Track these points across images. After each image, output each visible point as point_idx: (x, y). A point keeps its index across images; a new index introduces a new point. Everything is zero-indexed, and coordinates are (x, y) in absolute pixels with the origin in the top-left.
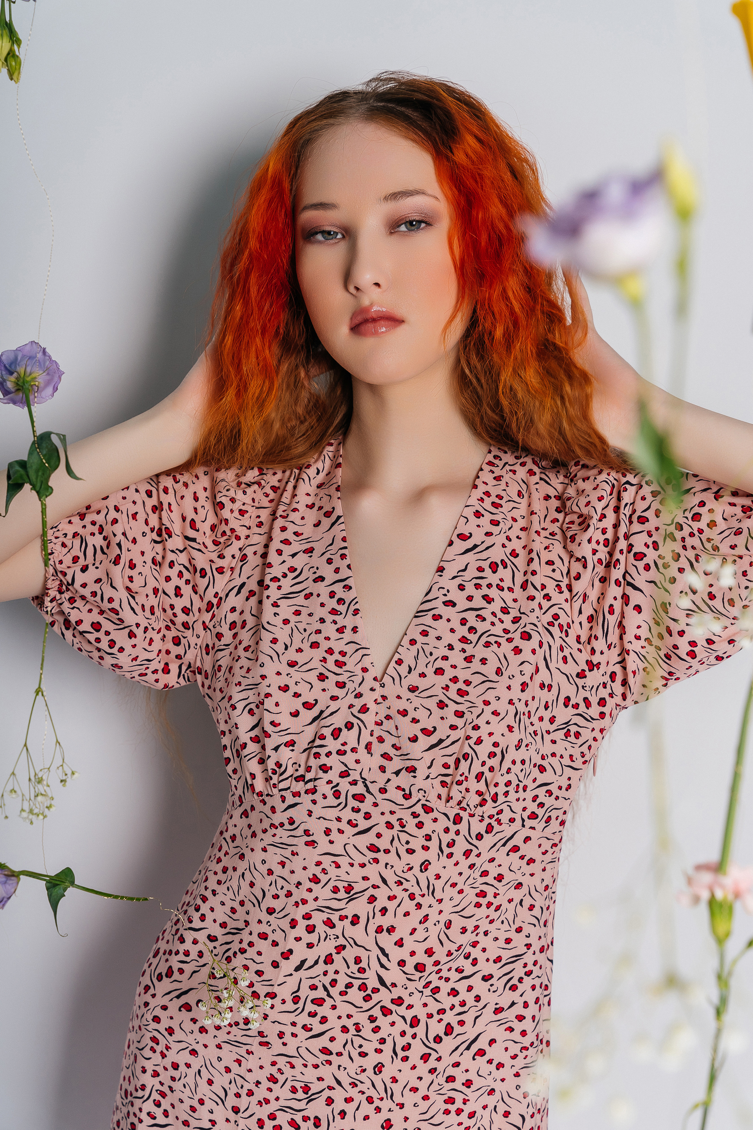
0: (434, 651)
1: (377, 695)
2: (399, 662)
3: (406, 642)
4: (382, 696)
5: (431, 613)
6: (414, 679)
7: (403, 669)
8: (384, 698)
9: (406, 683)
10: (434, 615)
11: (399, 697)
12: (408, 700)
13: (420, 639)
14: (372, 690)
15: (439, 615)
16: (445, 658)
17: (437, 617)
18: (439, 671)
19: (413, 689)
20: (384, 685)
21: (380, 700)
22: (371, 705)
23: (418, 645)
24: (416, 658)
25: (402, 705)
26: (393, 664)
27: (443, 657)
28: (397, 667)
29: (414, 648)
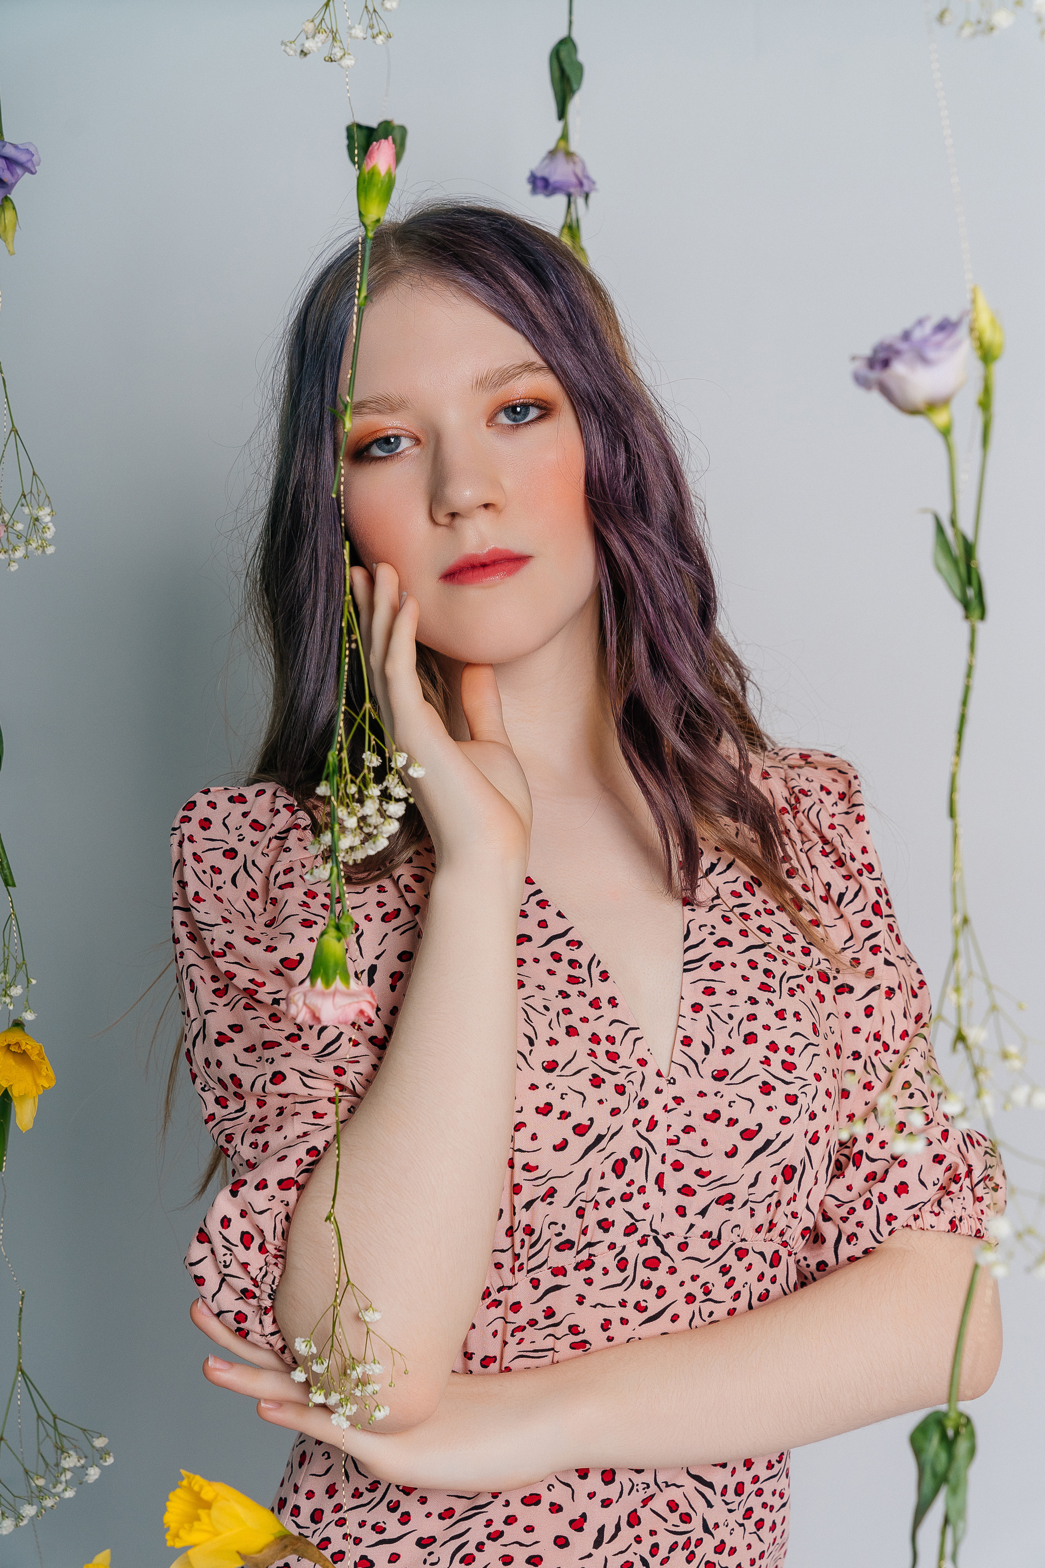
0: (733, 1011)
1: (666, 1098)
2: (687, 1041)
3: (686, 1010)
4: (675, 1099)
5: (706, 963)
6: (717, 1061)
7: (696, 1050)
8: (678, 1100)
9: (707, 1070)
10: (711, 964)
11: (702, 1094)
12: (716, 1094)
13: (705, 1000)
14: (658, 1091)
15: (717, 962)
16: (752, 1017)
17: (716, 966)
18: (750, 1038)
19: (720, 1075)
20: (674, 1080)
21: (672, 1105)
22: (661, 1117)
23: (707, 1010)
24: (710, 1029)
25: (708, 1105)
26: (678, 1045)
27: (748, 1016)
28: (685, 1049)
29: (702, 1016)
